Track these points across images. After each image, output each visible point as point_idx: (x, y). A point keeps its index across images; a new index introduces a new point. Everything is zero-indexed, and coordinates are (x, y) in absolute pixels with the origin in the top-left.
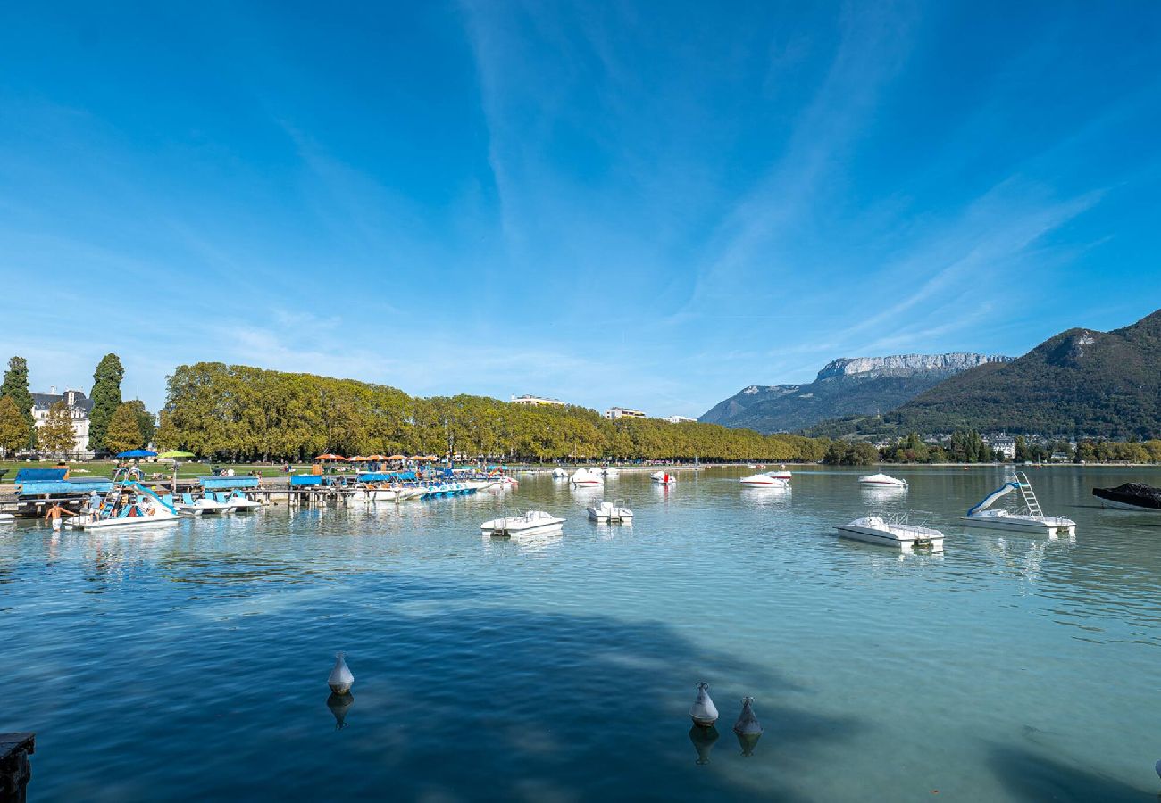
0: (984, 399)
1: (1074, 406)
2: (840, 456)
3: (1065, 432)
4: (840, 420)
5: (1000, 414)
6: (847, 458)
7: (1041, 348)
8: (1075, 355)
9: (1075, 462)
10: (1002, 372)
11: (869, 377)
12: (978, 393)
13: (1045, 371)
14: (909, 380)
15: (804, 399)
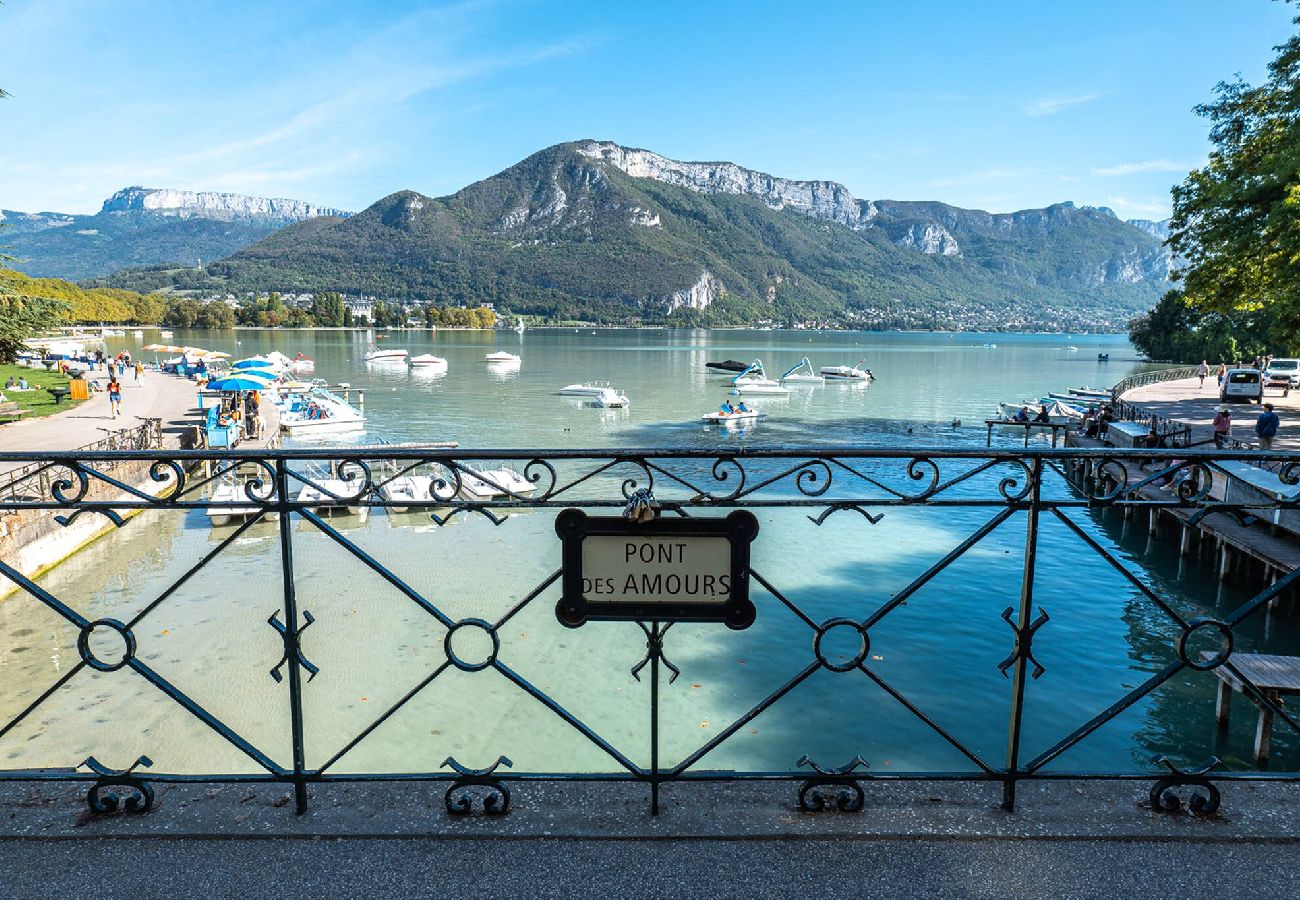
0: (323, 257)
1: (406, 269)
2: (190, 318)
3: (399, 295)
4: (148, 269)
5: (339, 273)
6: (200, 321)
7: (376, 206)
8: (407, 218)
9: (428, 327)
10: (338, 228)
11: (178, 215)
12: (315, 249)
13: (380, 230)
14: (232, 225)
15: (84, 236)
